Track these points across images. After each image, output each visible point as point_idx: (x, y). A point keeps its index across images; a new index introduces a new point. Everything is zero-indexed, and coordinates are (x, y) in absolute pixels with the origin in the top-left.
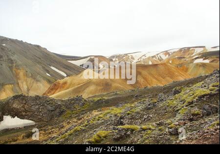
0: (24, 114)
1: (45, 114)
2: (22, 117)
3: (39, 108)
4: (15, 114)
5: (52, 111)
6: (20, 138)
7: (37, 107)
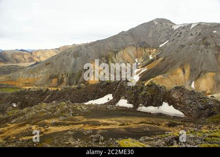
0: (178, 104)
1: (195, 110)
2: (176, 107)
3: (191, 103)
4: (172, 102)
5: (202, 109)
6: (163, 124)
7: (190, 101)
